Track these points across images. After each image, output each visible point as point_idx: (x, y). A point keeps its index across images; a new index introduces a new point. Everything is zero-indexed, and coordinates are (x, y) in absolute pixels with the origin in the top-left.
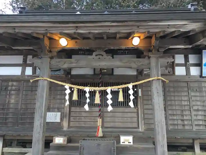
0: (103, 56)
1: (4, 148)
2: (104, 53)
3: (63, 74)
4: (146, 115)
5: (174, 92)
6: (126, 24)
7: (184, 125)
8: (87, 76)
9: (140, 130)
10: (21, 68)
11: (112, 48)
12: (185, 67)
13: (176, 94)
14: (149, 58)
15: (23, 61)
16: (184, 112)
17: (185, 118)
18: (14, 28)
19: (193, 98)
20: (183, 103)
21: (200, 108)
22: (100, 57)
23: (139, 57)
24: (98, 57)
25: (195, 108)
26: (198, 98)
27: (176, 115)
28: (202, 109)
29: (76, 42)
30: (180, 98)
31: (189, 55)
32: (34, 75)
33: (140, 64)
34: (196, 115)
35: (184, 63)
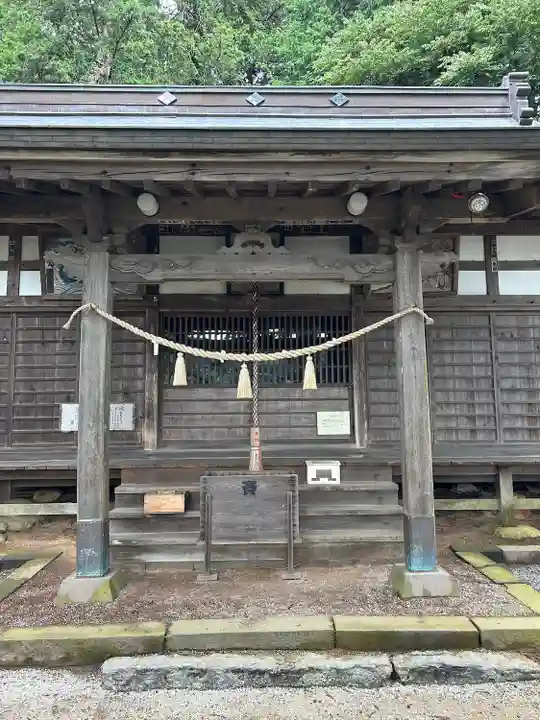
0: (262, 245)
2: (266, 239)
3: (137, 294)
4: (373, 408)
5: (452, 341)
6: (335, 157)
7: (473, 431)
8: (207, 298)
9: (358, 445)
10: (5, 273)
11: (289, 223)
12: (484, 272)
13: (457, 347)
14: (392, 251)
16: (476, 396)
17: (478, 411)
18: (8, 164)
19: (502, 359)
20: (476, 372)
21: (519, 384)
22: (257, 249)
23: (357, 247)
24: (250, 249)
25: (506, 384)
26: (516, 359)
27: (455, 404)
28: (523, 387)
29: (185, 203)
30: (466, 359)
31: (497, 237)
32: (49, 296)
33: (367, 270)
34: (508, 405)
35: (482, 259)
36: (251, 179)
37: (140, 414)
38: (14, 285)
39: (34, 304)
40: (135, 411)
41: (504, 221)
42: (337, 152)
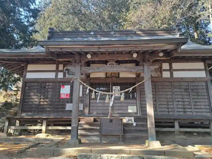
0: (114, 64)
1: (47, 127)
2: (115, 63)
3: (85, 77)
4: (142, 105)
5: (162, 89)
7: (168, 112)
8: (101, 78)
9: (138, 115)
10: (55, 73)
11: (120, 60)
12: (169, 72)
13: (163, 90)
14: (143, 65)
15: (56, 68)
16: (169, 103)
17: (170, 107)
18: (61, 48)
19: (176, 93)
20: (168, 96)
21: (180, 100)
22: (112, 65)
23: (137, 65)
25: (177, 100)
26: (179, 93)
27: (164, 104)
28: (181, 100)
29: (97, 56)
30: (166, 93)
32: (65, 78)
33: (137, 69)
34: (177, 105)
35: (169, 69)
36: (111, 50)
38: (57, 75)
39: (61, 80)
40: (84, 105)
41: (170, 58)
42: (129, 44)
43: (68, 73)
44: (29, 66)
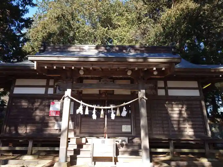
1: (33, 148)
2: (108, 80)
3: (77, 94)
5: (157, 107)
8: (94, 95)
10: (45, 88)
12: (164, 90)
13: (159, 109)
14: (138, 83)
15: (46, 84)
16: (164, 122)
17: (165, 126)
20: (163, 115)
22: (106, 82)
27: (159, 124)
29: (90, 72)
30: (161, 112)
31: (167, 81)
32: (55, 94)
33: (132, 87)
35: (164, 86)
36: (105, 67)
37: (75, 124)
38: (46, 91)
39: (51, 96)
41: (164, 77)
43: (59, 89)
44: (17, 80)
